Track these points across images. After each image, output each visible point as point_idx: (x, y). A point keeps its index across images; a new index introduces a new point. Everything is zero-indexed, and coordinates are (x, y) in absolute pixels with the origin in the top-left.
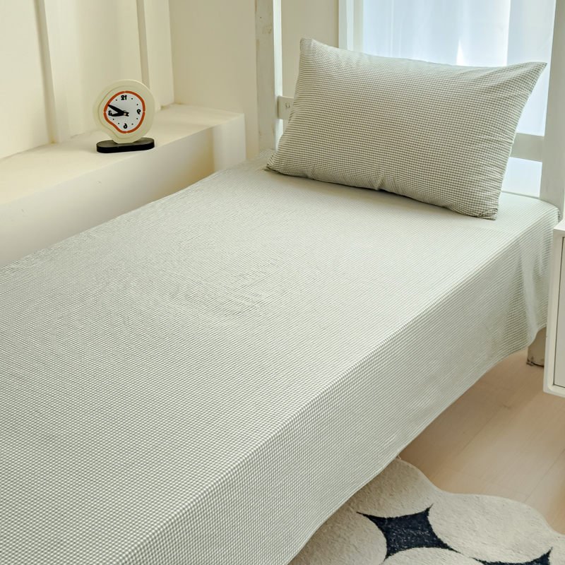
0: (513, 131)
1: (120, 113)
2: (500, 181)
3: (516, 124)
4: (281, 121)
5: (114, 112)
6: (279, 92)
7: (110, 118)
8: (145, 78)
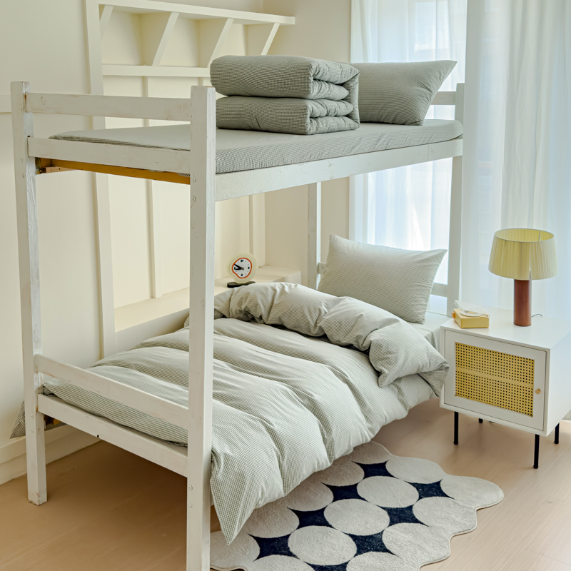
0: (432, 281)
1: (240, 268)
2: (426, 305)
3: (433, 279)
4: (319, 275)
5: (237, 268)
6: (318, 260)
7: (235, 271)
8: (251, 251)
